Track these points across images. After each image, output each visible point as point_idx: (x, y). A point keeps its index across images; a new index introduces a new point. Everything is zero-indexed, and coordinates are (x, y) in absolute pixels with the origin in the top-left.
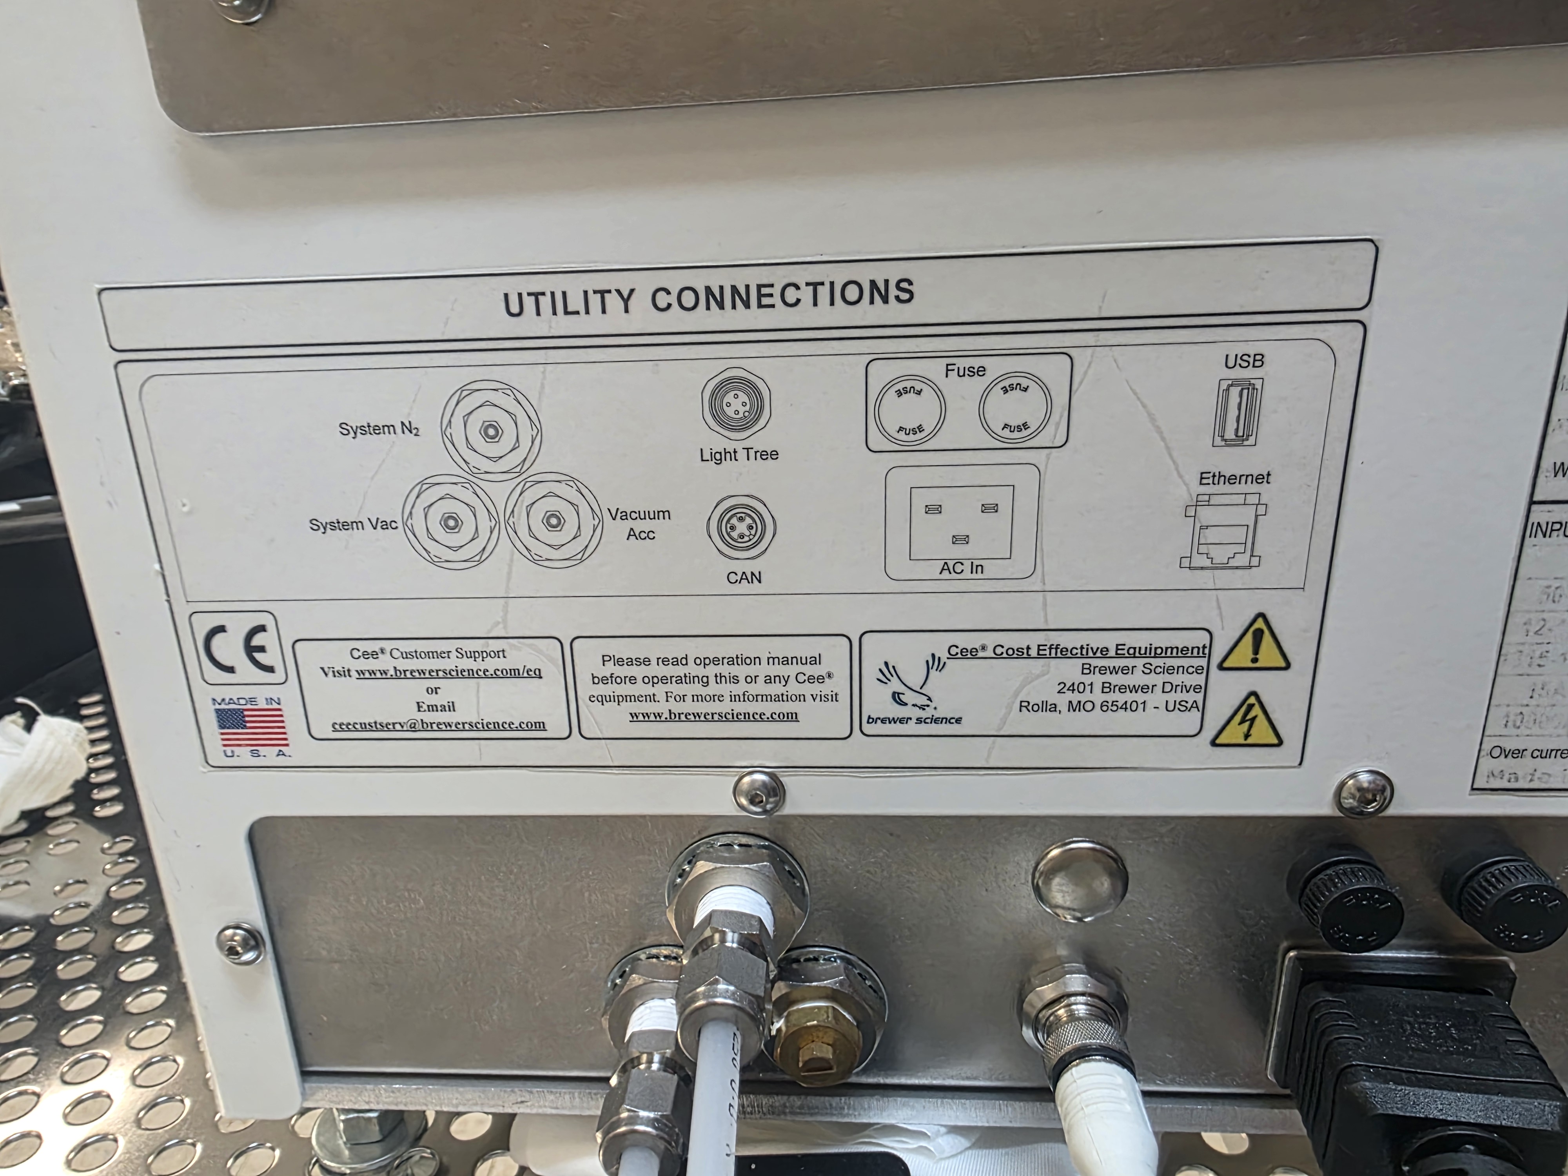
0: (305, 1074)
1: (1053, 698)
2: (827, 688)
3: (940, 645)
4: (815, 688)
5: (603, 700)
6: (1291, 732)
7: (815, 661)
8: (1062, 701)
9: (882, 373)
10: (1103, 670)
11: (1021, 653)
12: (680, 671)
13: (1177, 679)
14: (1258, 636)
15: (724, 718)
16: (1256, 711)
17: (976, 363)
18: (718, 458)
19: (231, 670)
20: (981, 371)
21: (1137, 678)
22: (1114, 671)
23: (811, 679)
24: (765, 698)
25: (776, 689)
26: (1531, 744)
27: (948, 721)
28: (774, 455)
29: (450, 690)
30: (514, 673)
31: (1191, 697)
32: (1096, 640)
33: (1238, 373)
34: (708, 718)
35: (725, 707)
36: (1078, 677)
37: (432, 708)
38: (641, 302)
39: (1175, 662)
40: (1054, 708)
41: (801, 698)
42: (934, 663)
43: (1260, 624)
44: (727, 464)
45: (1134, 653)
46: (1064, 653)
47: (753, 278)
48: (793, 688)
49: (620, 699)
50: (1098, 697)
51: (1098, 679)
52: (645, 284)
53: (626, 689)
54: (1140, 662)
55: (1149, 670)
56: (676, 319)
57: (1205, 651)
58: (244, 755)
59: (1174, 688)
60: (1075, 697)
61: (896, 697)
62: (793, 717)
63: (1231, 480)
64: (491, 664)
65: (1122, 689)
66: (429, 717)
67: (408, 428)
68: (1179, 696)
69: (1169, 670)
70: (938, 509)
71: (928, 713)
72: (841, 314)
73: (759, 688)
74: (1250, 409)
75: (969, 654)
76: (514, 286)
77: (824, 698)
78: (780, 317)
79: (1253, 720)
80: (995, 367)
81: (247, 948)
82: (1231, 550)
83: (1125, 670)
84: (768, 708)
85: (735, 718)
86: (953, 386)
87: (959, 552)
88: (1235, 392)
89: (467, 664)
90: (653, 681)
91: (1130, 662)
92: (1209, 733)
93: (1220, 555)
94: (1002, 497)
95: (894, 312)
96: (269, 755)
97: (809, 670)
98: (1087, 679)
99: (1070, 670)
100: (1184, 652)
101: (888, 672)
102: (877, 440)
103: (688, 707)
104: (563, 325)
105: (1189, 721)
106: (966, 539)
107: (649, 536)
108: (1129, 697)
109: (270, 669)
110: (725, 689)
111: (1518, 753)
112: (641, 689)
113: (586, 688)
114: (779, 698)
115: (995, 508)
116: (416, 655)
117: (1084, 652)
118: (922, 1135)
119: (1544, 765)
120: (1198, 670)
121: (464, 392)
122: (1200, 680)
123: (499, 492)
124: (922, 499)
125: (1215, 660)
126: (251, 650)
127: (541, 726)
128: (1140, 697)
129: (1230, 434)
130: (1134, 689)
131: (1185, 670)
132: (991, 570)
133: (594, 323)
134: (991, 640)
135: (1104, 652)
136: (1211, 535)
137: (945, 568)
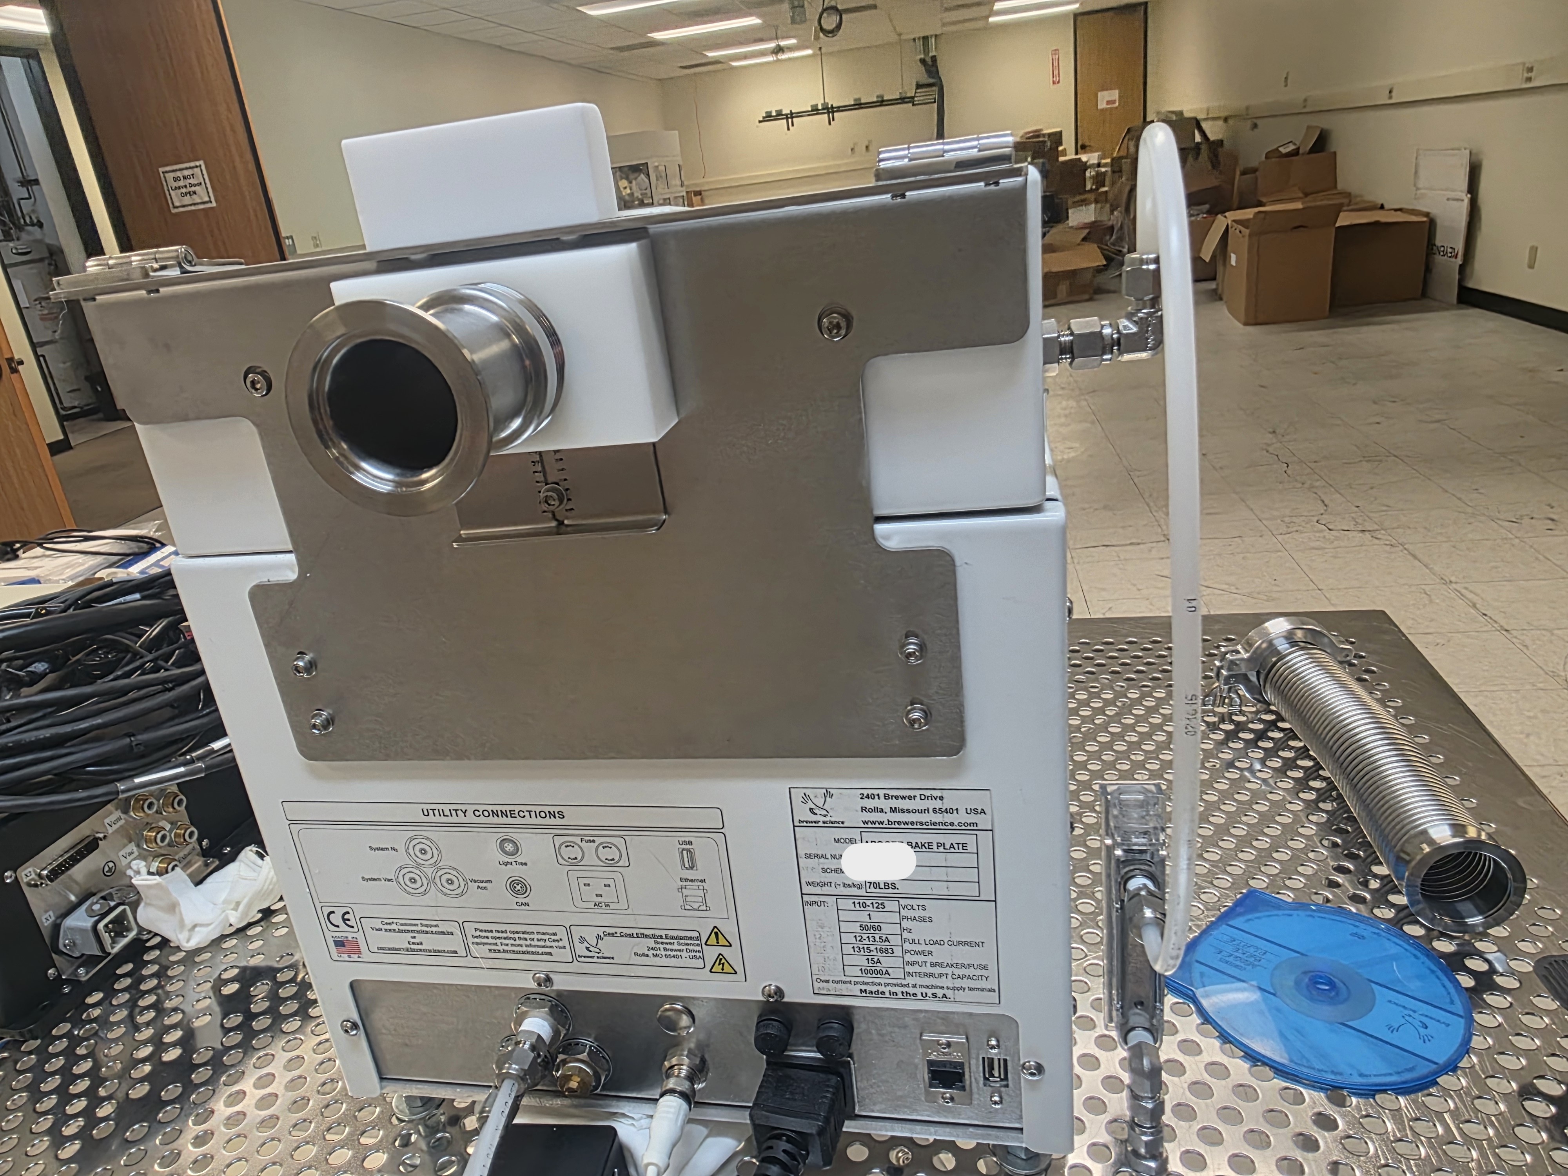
0: (382, 1079)
1: (646, 952)
2: (561, 944)
3: (600, 931)
4: (556, 944)
5: (477, 944)
6: (739, 968)
7: (555, 934)
8: (650, 953)
9: (559, 840)
10: (662, 943)
11: (631, 936)
12: (504, 935)
13: (691, 948)
14: (716, 934)
15: (524, 953)
16: (723, 961)
17: (592, 839)
18: (506, 864)
19: (338, 926)
20: (594, 841)
21: (676, 947)
22: (667, 943)
23: (554, 941)
24: (538, 946)
25: (542, 943)
26: (831, 979)
27: (609, 958)
28: (526, 864)
29: (419, 938)
30: (443, 933)
31: (698, 954)
32: (658, 933)
33: (684, 846)
34: (518, 952)
35: (524, 949)
36: (654, 946)
37: (413, 943)
38: (470, 813)
39: (689, 942)
40: (647, 956)
41: (551, 947)
42: (599, 937)
43: (716, 930)
44: (509, 866)
45: (672, 938)
46: (646, 936)
47: (508, 808)
48: (548, 944)
49: (484, 944)
50: (663, 953)
51: (662, 946)
52: (470, 809)
53: (485, 941)
54: (676, 941)
55: (679, 944)
56: (482, 820)
57: (699, 938)
58: (345, 957)
59: (690, 951)
60: (655, 952)
61: (587, 948)
62: (550, 954)
63: (692, 881)
64: (434, 929)
65: (672, 950)
66: (413, 947)
67: (393, 849)
68: (693, 954)
69: (687, 944)
70: (589, 885)
71: (599, 955)
72: (539, 821)
73: (535, 943)
74: (692, 857)
75: (612, 935)
76: (425, 807)
77: (561, 948)
78: (518, 820)
79: (723, 964)
80: (598, 840)
81: (352, 1029)
82: (698, 904)
83: (670, 944)
84: (540, 950)
85: (528, 953)
86: (583, 844)
87: (599, 899)
88: (685, 852)
89: (425, 929)
90: (495, 938)
91: (672, 941)
92: (708, 967)
93: (696, 906)
94: (611, 882)
95: (558, 821)
96: (355, 957)
97: (553, 937)
98: (657, 946)
99: (651, 943)
100: (691, 938)
101: (582, 940)
102: (561, 861)
103: (509, 948)
104: (443, 819)
105: (700, 963)
106: (601, 896)
107: (485, 888)
108: (675, 953)
109: (352, 927)
110: (522, 942)
111: (827, 981)
112: (490, 941)
113: (471, 940)
114: (543, 947)
115: (609, 886)
116: (405, 925)
117: (653, 936)
118: (633, 1118)
119: (840, 986)
120: (698, 945)
121: (412, 839)
122: (699, 948)
123: (429, 872)
124: (582, 881)
125: (703, 942)
126: (344, 920)
127: (456, 952)
128: (679, 953)
129: (687, 866)
130: (676, 950)
131: (693, 945)
132: (612, 906)
133: (454, 819)
134: (619, 930)
135: (661, 937)
136: (688, 899)
137: (595, 905)
